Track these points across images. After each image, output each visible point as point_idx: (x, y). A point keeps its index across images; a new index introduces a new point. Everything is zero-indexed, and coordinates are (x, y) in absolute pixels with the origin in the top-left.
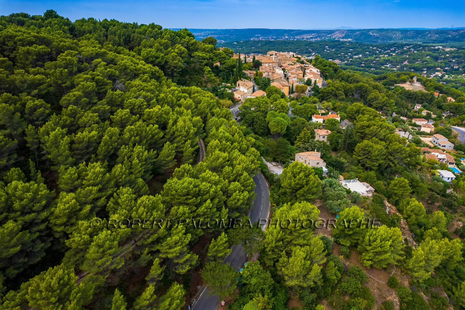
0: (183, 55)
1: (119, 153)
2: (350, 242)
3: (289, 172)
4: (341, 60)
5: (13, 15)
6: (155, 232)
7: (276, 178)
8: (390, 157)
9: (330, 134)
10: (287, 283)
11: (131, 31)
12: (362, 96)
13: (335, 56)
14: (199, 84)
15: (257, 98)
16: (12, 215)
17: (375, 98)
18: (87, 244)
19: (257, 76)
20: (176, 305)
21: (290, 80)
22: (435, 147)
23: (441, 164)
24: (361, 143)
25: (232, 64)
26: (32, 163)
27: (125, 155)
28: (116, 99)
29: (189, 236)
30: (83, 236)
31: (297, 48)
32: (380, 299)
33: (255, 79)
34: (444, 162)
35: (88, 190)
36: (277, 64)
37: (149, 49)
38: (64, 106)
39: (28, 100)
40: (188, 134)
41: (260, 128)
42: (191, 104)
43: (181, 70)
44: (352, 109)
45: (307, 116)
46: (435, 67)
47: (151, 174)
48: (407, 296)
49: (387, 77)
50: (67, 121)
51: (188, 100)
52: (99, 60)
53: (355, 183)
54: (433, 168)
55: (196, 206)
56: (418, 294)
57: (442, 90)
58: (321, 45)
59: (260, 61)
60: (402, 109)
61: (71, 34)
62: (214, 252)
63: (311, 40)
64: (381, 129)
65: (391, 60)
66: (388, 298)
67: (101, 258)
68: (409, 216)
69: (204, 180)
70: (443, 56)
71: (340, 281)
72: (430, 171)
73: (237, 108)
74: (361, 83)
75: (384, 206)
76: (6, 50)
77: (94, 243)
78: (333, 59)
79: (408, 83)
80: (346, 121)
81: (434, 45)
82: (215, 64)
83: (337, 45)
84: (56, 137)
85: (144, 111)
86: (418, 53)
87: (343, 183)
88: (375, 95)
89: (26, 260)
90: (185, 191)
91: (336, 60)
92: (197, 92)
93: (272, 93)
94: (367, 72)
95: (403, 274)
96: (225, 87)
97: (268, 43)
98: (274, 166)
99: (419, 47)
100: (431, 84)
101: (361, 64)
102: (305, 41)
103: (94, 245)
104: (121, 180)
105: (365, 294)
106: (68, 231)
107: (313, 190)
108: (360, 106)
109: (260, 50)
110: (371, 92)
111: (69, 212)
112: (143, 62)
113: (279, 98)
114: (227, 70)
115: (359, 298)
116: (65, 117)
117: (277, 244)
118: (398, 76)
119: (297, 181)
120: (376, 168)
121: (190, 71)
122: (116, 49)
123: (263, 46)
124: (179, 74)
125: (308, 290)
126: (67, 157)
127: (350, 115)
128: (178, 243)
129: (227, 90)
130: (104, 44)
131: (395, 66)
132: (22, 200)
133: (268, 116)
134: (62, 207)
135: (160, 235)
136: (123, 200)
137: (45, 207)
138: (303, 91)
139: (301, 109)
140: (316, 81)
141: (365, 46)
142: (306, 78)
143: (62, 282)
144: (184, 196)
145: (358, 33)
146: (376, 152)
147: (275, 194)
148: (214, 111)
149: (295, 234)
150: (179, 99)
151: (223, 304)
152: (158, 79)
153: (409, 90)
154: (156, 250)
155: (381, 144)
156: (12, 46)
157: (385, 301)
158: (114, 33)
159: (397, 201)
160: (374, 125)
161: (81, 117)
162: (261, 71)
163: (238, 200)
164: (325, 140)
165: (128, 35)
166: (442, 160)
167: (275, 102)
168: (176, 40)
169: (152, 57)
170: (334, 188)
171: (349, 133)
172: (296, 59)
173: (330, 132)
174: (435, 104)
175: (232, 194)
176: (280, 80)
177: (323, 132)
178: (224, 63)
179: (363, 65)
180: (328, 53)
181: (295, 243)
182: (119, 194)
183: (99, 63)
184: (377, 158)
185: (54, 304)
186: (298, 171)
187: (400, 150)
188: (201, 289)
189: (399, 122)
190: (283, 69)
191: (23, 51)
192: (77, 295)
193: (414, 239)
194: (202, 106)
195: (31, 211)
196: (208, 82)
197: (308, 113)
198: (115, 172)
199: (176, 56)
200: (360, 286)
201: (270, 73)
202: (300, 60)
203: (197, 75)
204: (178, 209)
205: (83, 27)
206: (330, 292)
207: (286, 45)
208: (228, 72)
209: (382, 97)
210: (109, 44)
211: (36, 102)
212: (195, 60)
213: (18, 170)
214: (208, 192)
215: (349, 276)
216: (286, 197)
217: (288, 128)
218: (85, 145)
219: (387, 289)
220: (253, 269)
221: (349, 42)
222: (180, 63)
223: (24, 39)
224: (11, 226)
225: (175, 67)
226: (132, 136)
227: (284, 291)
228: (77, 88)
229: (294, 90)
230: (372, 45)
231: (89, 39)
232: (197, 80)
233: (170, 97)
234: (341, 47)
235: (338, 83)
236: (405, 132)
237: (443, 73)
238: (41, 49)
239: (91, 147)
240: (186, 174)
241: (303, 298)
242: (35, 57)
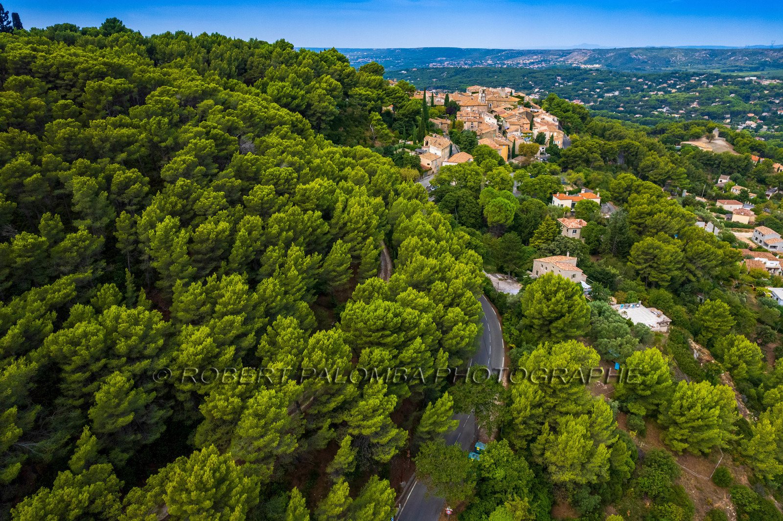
0: (335, 93)
1: (263, 259)
2: (646, 408)
3: (537, 291)
4: (583, 101)
5: (57, 28)
6: (339, 392)
7: (509, 300)
8: (690, 265)
9: (586, 227)
10: (554, 477)
11: (247, 53)
12: (629, 163)
13: (574, 93)
14: (361, 141)
15: (460, 165)
16: (115, 362)
17: (653, 166)
18: (238, 413)
19: (454, 128)
20: (385, 513)
21: (508, 135)
22: (759, 248)
23: (772, 277)
24: (641, 242)
25: (415, 108)
26: (129, 276)
27: (274, 263)
28: (248, 168)
29: (394, 399)
30: (231, 400)
31: (509, 81)
32: (702, 505)
33: (451, 133)
34: (777, 273)
35: (227, 321)
36: (486, 107)
37: (280, 84)
38: (168, 179)
39: (114, 171)
40: (368, 228)
41: (470, 217)
42: (363, 177)
43: (332, 118)
44: (620, 183)
45: (545, 196)
46: (745, 112)
47: (314, 294)
48: (750, 502)
49: (666, 130)
50: (176, 204)
51: (358, 170)
52: (210, 102)
53: (636, 309)
54: (758, 284)
55: (396, 347)
56: (766, 498)
57: (763, 152)
58: (548, 75)
59: (457, 102)
60: (698, 183)
61: (151, 59)
62: (431, 424)
63: (531, 67)
64: (672, 219)
65: (669, 100)
66: (717, 505)
67: (262, 436)
68: (735, 366)
69: (405, 304)
70: (758, 94)
71: (634, 474)
72: (755, 290)
73: (426, 183)
74: (627, 141)
75: (689, 348)
76: (61, 87)
77: (251, 411)
78: (571, 100)
79: (704, 139)
80: (609, 205)
81: (741, 74)
82: (384, 108)
83: (576, 75)
84: (167, 232)
85: (294, 188)
86: (716, 88)
87: (620, 309)
88: (653, 160)
89: (139, 436)
90: (380, 323)
91: (574, 101)
92: (367, 156)
93: (483, 157)
94: (628, 120)
95: (738, 463)
96: (405, 147)
97: (459, 71)
98: (500, 280)
99: (717, 79)
100: (745, 141)
101: (618, 107)
102: (521, 68)
103: (250, 414)
104: (274, 304)
105: (678, 496)
106: (199, 389)
107: (580, 321)
108: (632, 180)
109: (446, 84)
110: (645, 155)
111: (203, 360)
112: (276, 104)
113: (495, 165)
114: (407, 117)
115: (670, 504)
116: (173, 199)
117: (533, 412)
118: (686, 127)
119: (552, 306)
120: (666, 284)
121: (346, 120)
122: (226, 83)
123: (451, 77)
124: (328, 124)
125: (586, 489)
126: (184, 266)
127: (615, 195)
128: (377, 410)
129: (408, 153)
130: (206, 74)
131: (677, 111)
132: (127, 337)
133: (481, 196)
134: (191, 350)
135: (348, 397)
136: (285, 338)
137: (161, 351)
138: (533, 153)
139: (534, 185)
140: (552, 137)
141: (624, 76)
142: (536, 132)
143: (218, 475)
144: (378, 330)
145: (612, 54)
146: (668, 256)
147: (512, 328)
148: (399, 187)
149: (562, 395)
150: (342, 166)
151: (449, 512)
152: (301, 132)
153: (707, 152)
154: (341, 421)
155: (675, 244)
156: (71, 80)
157: (712, 510)
158: (221, 57)
159: (710, 340)
160: (661, 211)
161: (198, 199)
162: (458, 119)
163: (462, 338)
164: (577, 236)
165: (243, 59)
166: (773, 270)
167: (489, 173)
168: (321, 68)
169: (287, 96)
170: (607, 318)
171: (619, 224)
172: (517, 100)
173: (585, 223)
174: (753, 175)
175: (451, 328)
176: (493, 135)
177: (573, 224)
178: (401, 107)
179: (622, 109)
180: (562, 89)
181: (564, 410)
182: (275, 327)
183: (210, 107)
184: (669, 267)
185: (207, 511)
186: (554, 289)
187: (706, 253)
188: (407, 487)
189: (694, 206)
190: (496, 117)
191: (93, 87)
192: (240, 497)
193: (746, 405)
194: (378, 179)
195: (142, 357)
196: (376, 138)
197: (545, 192)
198: (265, 291)
199: (324, 95)
200: (669, 484)
201: (475, 124)
202: (523, 100)
203: (357, 126)
204: (371, 352)
205: (170, 47)
206: (620, 493)
207: (490, 75)
208: (408, 122)
209: (664, 163)
210: (214, 74)
211: (129, 173)
212: (354, 102)
213: (113, 287)
214: (416, 325)
215: (650, 466)
216: (530, 332)
217: (516, 215)
218: (211, 246)
219: (712, 490)
220: (499, 454)
221: (597, 70)
222: (331, 107)
223: (90, 68)
224: (119, 382)
225: (323, 114)
226: (282, 230)
227: (546, 490)
228: (186, 149)
229: (517, 151)
230: (635, 76)
231: (181, 67)
232: (357, 135)
233: (329, 164)
234: (584, 79)
235: (589, 141)
236: (706, 222)
237: (759, 122)
238: (119, 84)
239: (219, 249)
240: (376, 295)
241: (577, 502)
242: (110, 98)
